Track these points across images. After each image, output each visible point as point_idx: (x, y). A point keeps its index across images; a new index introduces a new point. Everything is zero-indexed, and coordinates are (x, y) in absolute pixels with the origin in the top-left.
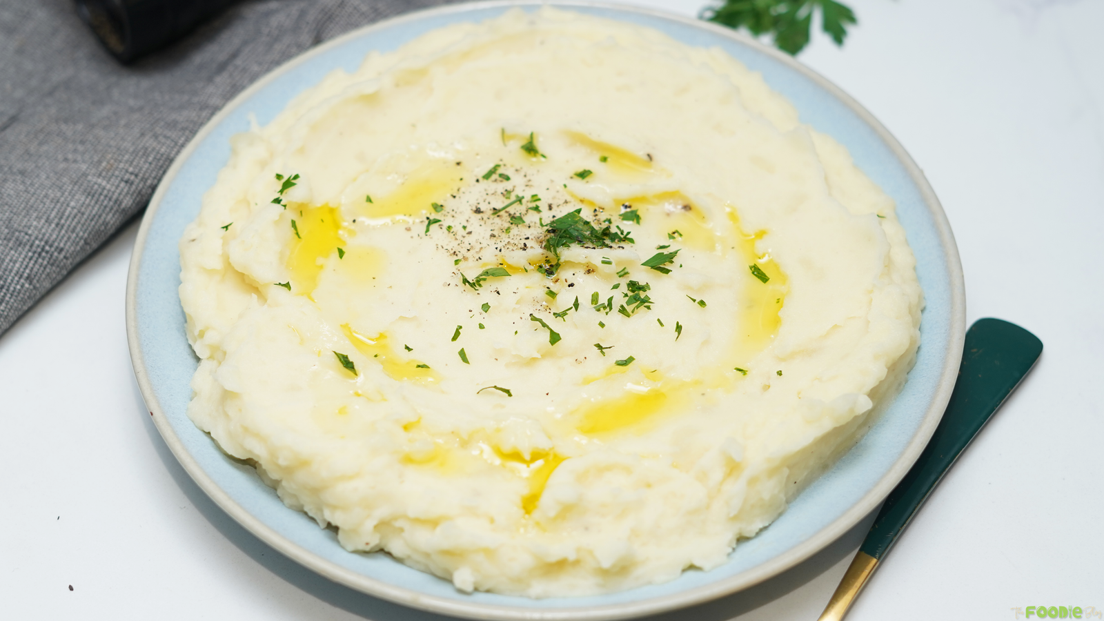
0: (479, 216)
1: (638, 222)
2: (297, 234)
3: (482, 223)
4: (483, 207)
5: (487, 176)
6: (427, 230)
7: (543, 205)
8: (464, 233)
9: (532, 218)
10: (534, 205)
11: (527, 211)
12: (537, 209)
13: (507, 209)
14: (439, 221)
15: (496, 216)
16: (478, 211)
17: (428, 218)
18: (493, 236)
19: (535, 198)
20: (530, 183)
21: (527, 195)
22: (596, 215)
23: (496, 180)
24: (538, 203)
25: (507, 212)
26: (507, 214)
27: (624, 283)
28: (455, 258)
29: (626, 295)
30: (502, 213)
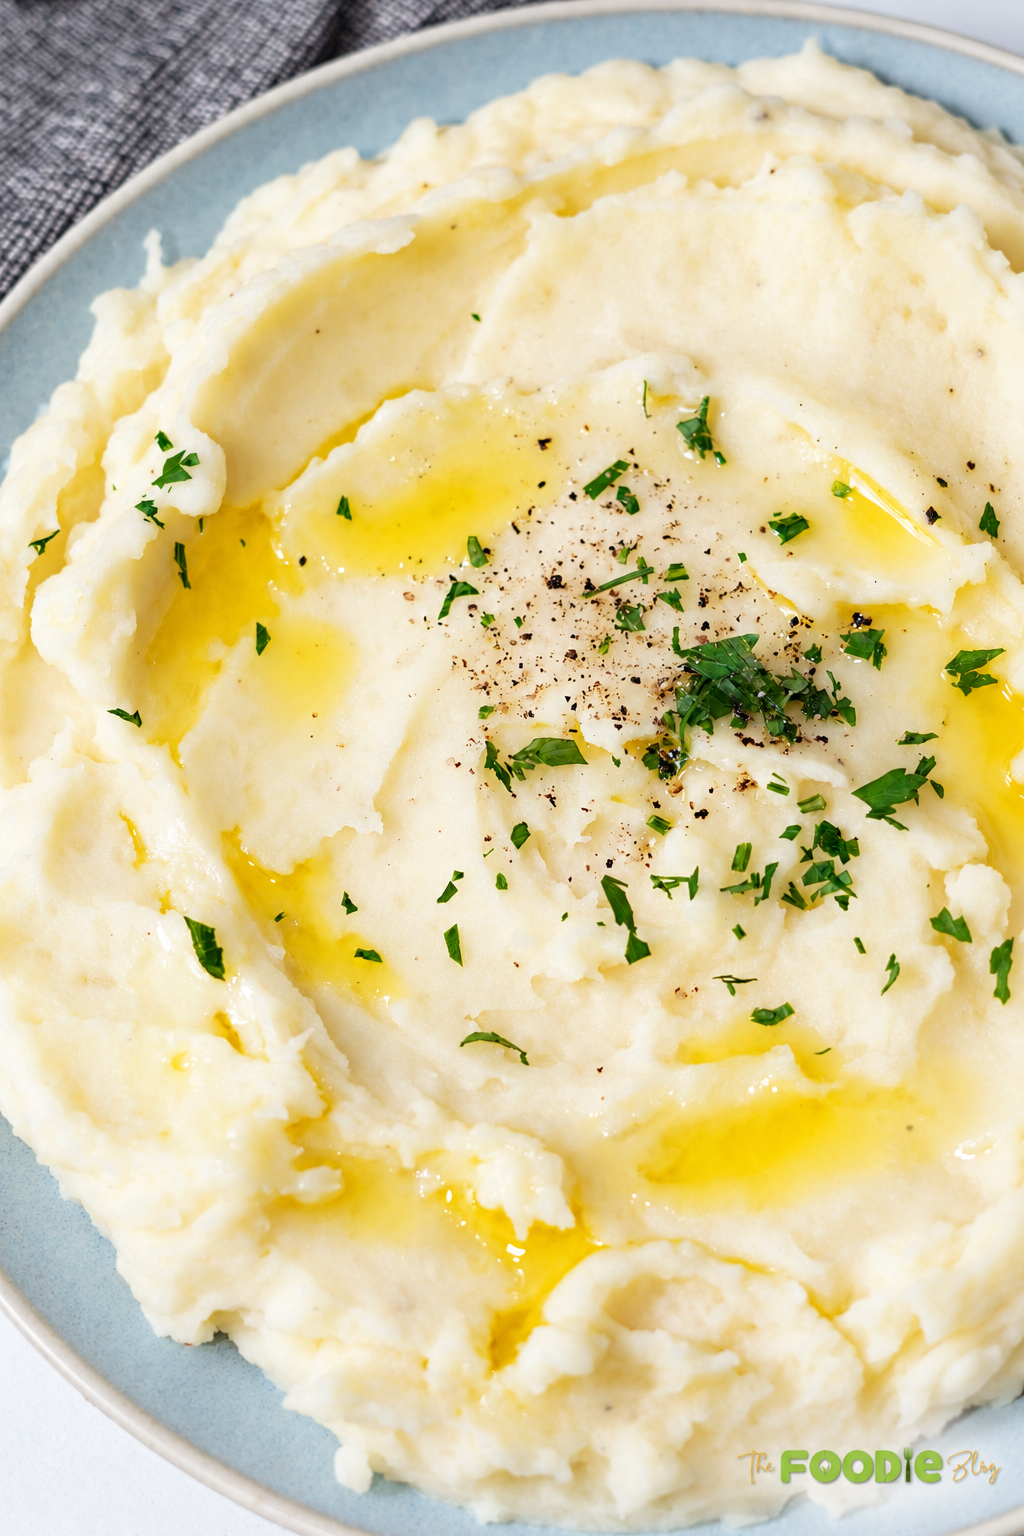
0: (556, 594)
1: (877, 663)
2: (184, 576)
3: (557, 612)
4: (567, 573)
5: (595, 488)
6: (444, 612)
7: (690, 593)
8: (515, 632)
9: (662, 620)
10: (670, 588)
11: (655, 600)
12: (674, 600)
13: (616, 589)
14: (474, 591)
15: (589, 600)
16: (555, 583)
17: (452, 578)
18: (573, 655)
19: (677, 571)
20: (673, 533)
21: (661, 562)
22: (795, 633)
23: (609, 506)
24: (679, 584)
25: (612, 593)
26: (612, 600)
27: (810, 823)
28: (484, 700)
29: (809, 855)
30: (605, 595)
